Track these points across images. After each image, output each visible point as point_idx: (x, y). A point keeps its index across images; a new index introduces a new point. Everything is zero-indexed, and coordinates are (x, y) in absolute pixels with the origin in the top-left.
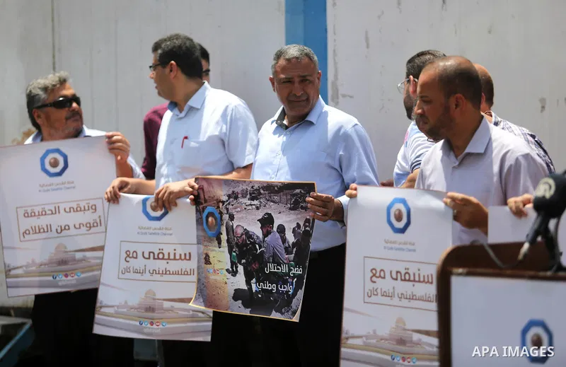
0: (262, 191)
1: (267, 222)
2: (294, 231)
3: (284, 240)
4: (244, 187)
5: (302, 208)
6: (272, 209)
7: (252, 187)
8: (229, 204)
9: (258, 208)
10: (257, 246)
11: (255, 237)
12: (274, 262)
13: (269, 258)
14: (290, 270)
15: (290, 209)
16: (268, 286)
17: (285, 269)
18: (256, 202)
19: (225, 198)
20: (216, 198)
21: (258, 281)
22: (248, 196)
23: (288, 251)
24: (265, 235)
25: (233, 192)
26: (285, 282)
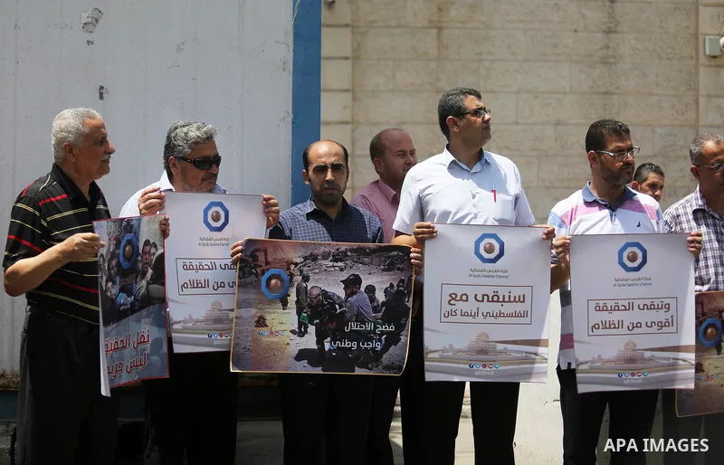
0: (349, 254)
1: (352, 284)
2: (386, 291)
3: (373, 299)
4: (327, 250)
5: (398, 269)
6: (360, 270)
7: (337, 250)
8: (304, 265)
9: (342, 270)
10: (337, 306)
11: (335, 297)
12: (357, 321)
13: (351, 317)
14: (375, 328)
15: (383, 270)
16: (347, 344)
17: (370, 327)
18: (340, 264)
19: (298, 260)
20: (285, 260)
21: (334, 340)
22: (331, 258)
23: (375, 310)
24: (348, 296)
25: (311, 254)
26: (371, 339)
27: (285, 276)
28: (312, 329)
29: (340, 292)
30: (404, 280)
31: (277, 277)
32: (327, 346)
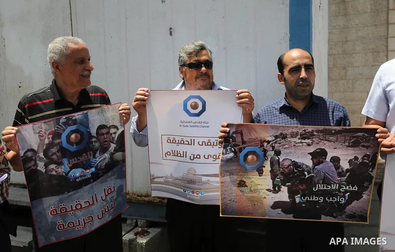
0: (315, 133)
1: (319, 156)
2: (350, 162)
3: (337, 167)
4: (295, 130)
5: (363, 146)
6: (326, 146)
7: (305, 130)
8: (276, 143)
9: (309, 145)
10: (306, 173)
11: (304, 166)
12: (323, 183)
13: (318, 181)
14: (340, 187)
15: (348, 146)
16: (314, 199)
17: (334, 187)
18: (307, 141)
19: (270, 139)
20: (259, 139)
21: (303, 196)
22: (299, 136)
23: (340, 175)
24: (315, 164)
25: (281, 134)
26: (336, 196)
27: (260, 152)
28: (284, 189)
29: (308, 162)
30: (369, 155)
31: (254, 153)
32: (298, 200)
